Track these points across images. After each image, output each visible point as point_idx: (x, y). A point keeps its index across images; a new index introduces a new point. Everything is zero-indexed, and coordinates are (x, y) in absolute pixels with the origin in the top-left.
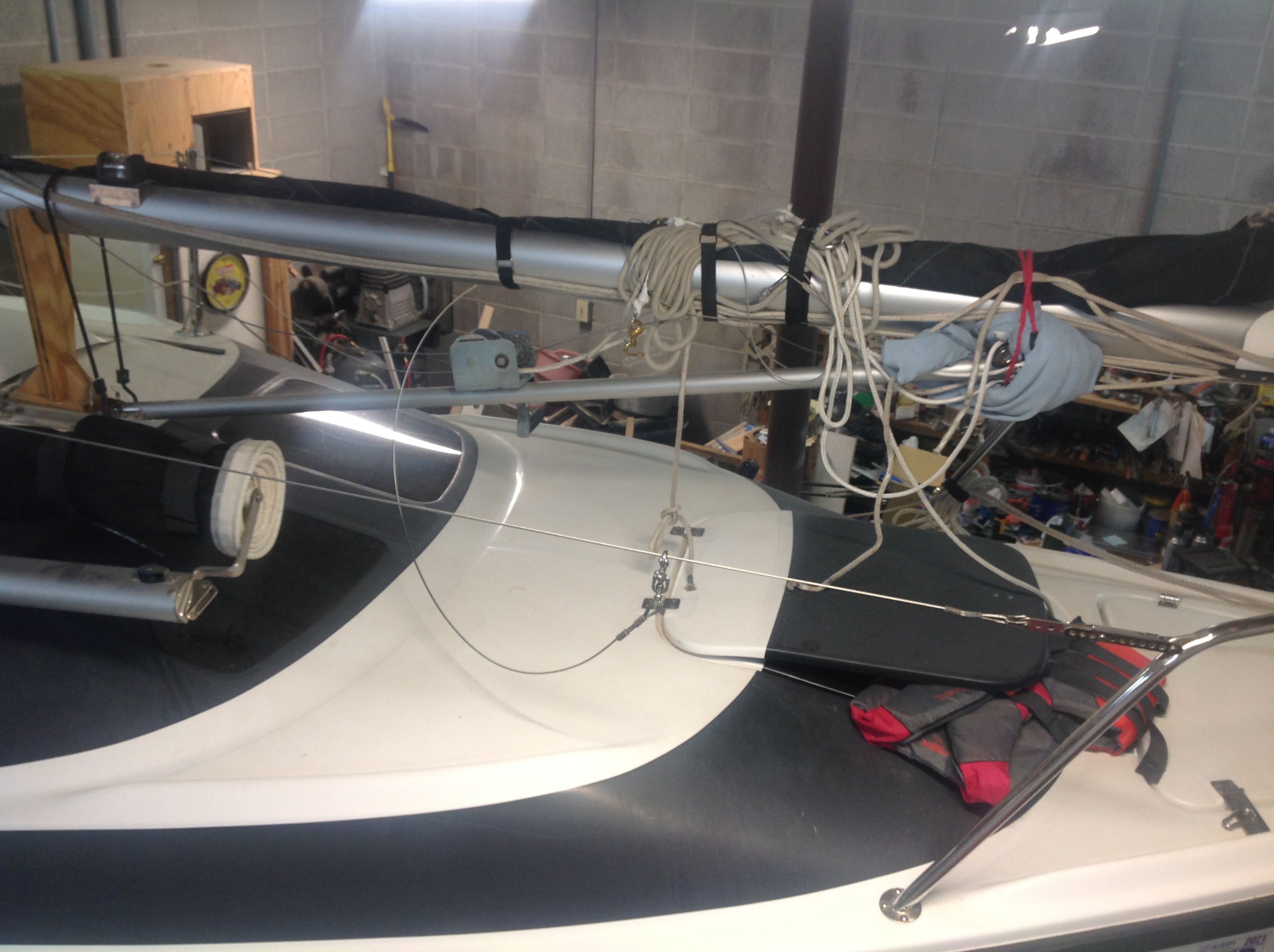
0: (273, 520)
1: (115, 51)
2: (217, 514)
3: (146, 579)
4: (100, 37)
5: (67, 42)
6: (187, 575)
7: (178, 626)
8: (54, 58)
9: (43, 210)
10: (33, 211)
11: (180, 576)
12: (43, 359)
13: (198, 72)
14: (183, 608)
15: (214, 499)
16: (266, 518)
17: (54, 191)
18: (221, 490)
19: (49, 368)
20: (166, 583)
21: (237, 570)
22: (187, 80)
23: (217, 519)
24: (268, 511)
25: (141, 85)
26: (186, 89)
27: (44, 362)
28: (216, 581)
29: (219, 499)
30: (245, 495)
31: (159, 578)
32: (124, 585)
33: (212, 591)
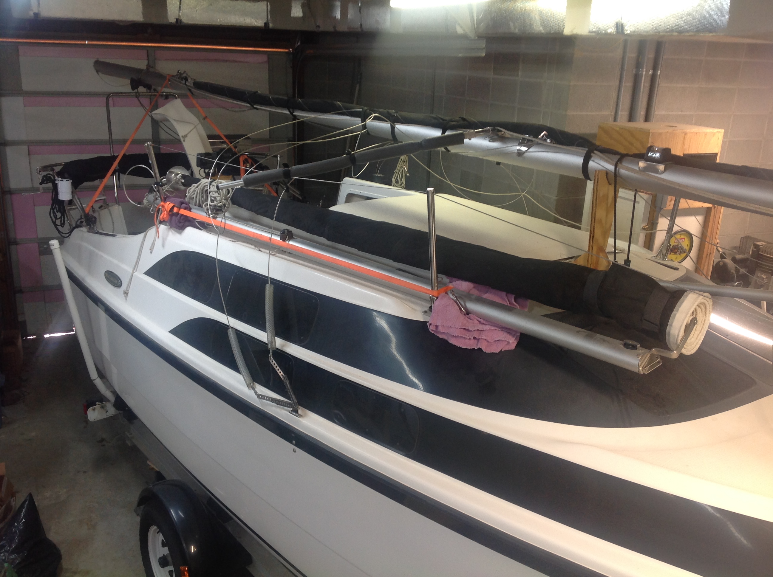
0: (698, 338)
1: (647, 119)
2: (672, 323)
3: (626, 346)
4: (641, 112)
5: (623, 113)
6: (649, 351)
7: (637, 374)
8: (615, 120)
9: (613, 172)
10: (607, 173)
11: (645, 350)
12: (591, 247)
13: (693, 131)
14: (642, 366)
15: (672, 315)
16: (696, 336)
17: (621, 163)
18: (678, 311)
19: (592, 252)
20: (636, 351)
21: (674, 355)
22: (686, 134)
23: (671, 325)
24: (697, 332)
25: (661, 134)
26: (684, 139)
27: (591, 249)
28: (662, 358)
29: (675, 315)
30: (688, 319)
31: (634, 347)
32: (615, 348)
33: (659, 362)
